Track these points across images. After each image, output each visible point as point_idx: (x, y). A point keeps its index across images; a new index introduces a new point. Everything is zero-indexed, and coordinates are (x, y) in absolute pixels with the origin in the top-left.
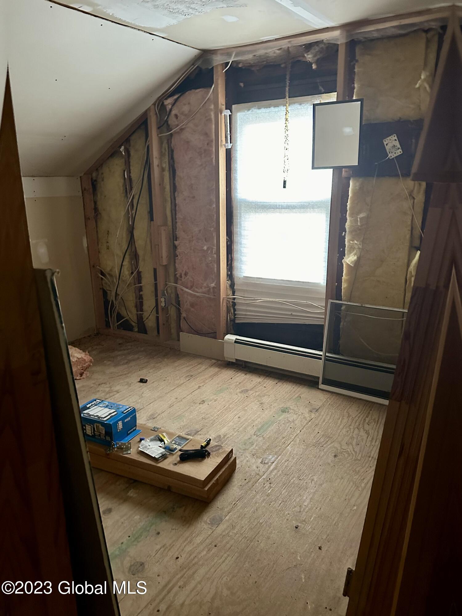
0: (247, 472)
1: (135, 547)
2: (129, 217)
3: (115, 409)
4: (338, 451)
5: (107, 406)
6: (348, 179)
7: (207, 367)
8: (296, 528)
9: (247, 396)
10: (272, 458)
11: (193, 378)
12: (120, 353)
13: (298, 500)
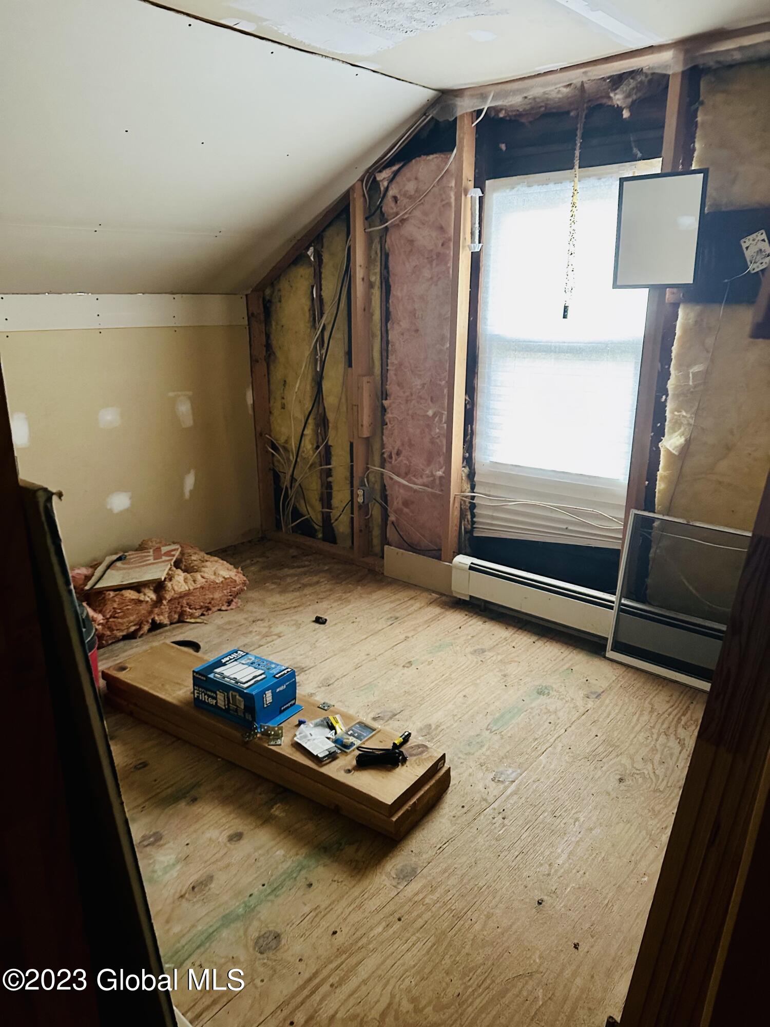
0: (467, 794)
1: (270, 904)
2: (316, 360)
3: (262, 670)
4: (627, 772)
5: (252, 663)
6: (676, 306)
7: (422, 605)
8: (540, 903)
9: (482, 661)
10: (511, 774)
11: (397, 623)
12: (291, 571)
13: (547, 853)
